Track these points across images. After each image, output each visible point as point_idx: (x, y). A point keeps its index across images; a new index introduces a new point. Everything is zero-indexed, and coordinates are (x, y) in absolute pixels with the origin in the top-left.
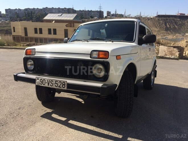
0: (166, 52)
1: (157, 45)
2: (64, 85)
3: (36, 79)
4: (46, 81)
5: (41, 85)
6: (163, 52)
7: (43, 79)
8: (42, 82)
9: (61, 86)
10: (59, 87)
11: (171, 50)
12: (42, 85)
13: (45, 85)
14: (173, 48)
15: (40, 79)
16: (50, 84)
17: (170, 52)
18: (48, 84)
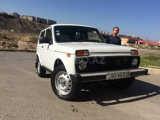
0: (26, 46)
1: (5, 40)
2: (129, 74)
3: (107, 75)
4: (117, 75)
5: (112, 79)
6: (23, 46)
7: (113, 74)
8: (113, 76)
9: (127, 76)
10: (126, 76)
11: (31, 45)
12: (114, 78)
13: (116, 78)
14: (33, 43)
15: (111, 74)
16: (120, 76)
17: (30, 46)
18: (119, 76)
